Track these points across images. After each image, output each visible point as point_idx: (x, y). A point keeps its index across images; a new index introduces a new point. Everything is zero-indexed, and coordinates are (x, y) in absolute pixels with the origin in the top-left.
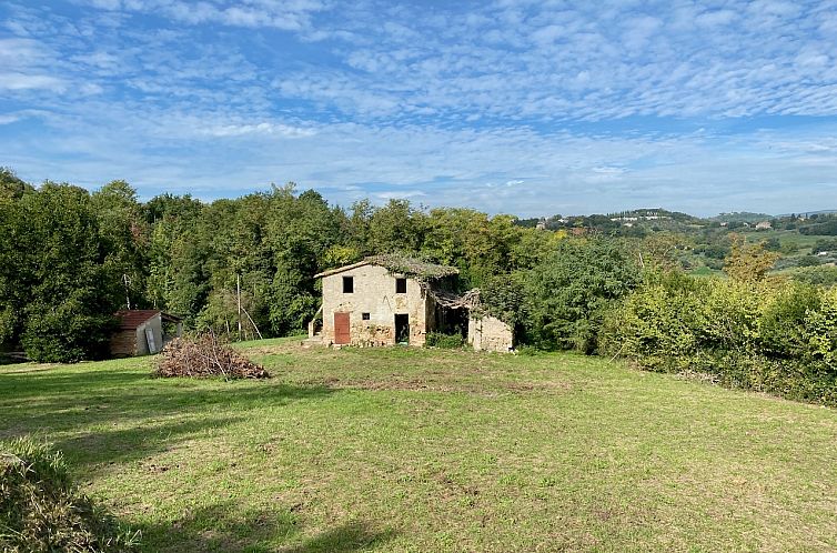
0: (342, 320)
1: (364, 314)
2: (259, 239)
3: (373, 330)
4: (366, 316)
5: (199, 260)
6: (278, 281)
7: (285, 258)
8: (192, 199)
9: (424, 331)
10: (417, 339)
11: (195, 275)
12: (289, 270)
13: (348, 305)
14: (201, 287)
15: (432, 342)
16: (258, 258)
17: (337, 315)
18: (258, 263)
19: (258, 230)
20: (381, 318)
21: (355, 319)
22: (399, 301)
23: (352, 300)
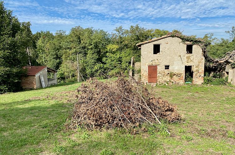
0: (153, 70)
1: (166, 66)
2: (80, 41)
3: (172, 75)
4: (167, 67)
5: (57, 50)
6: (89, 58)
7: (91, 49)
8: (50, 33)
9: (203, 75)
10: (198, 79)
11: (55, 56)
12: (93, 54)
13: (156, 61)
14: (58, 61)
15: (208, 82)
16: (80, 49)
17: (150, 67)
18: (80, 51)
19: (79, 38)
20: (176, 68)
21: (161, 69)
22: (188, 58)
23: (159, 58)
